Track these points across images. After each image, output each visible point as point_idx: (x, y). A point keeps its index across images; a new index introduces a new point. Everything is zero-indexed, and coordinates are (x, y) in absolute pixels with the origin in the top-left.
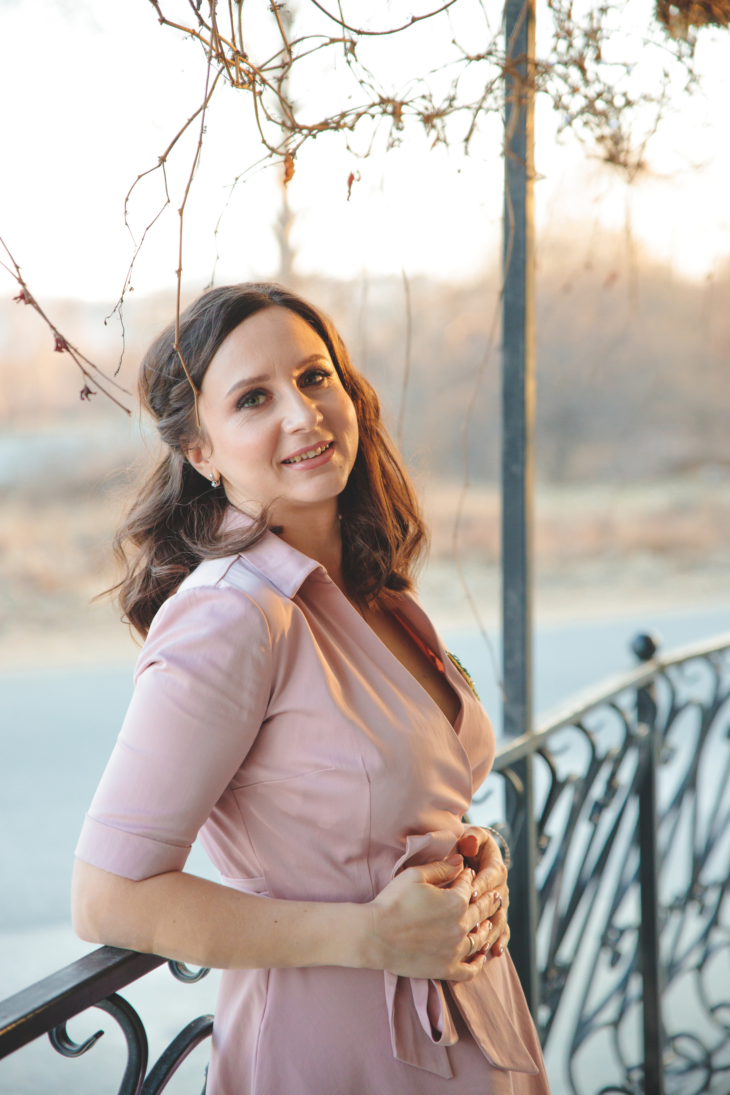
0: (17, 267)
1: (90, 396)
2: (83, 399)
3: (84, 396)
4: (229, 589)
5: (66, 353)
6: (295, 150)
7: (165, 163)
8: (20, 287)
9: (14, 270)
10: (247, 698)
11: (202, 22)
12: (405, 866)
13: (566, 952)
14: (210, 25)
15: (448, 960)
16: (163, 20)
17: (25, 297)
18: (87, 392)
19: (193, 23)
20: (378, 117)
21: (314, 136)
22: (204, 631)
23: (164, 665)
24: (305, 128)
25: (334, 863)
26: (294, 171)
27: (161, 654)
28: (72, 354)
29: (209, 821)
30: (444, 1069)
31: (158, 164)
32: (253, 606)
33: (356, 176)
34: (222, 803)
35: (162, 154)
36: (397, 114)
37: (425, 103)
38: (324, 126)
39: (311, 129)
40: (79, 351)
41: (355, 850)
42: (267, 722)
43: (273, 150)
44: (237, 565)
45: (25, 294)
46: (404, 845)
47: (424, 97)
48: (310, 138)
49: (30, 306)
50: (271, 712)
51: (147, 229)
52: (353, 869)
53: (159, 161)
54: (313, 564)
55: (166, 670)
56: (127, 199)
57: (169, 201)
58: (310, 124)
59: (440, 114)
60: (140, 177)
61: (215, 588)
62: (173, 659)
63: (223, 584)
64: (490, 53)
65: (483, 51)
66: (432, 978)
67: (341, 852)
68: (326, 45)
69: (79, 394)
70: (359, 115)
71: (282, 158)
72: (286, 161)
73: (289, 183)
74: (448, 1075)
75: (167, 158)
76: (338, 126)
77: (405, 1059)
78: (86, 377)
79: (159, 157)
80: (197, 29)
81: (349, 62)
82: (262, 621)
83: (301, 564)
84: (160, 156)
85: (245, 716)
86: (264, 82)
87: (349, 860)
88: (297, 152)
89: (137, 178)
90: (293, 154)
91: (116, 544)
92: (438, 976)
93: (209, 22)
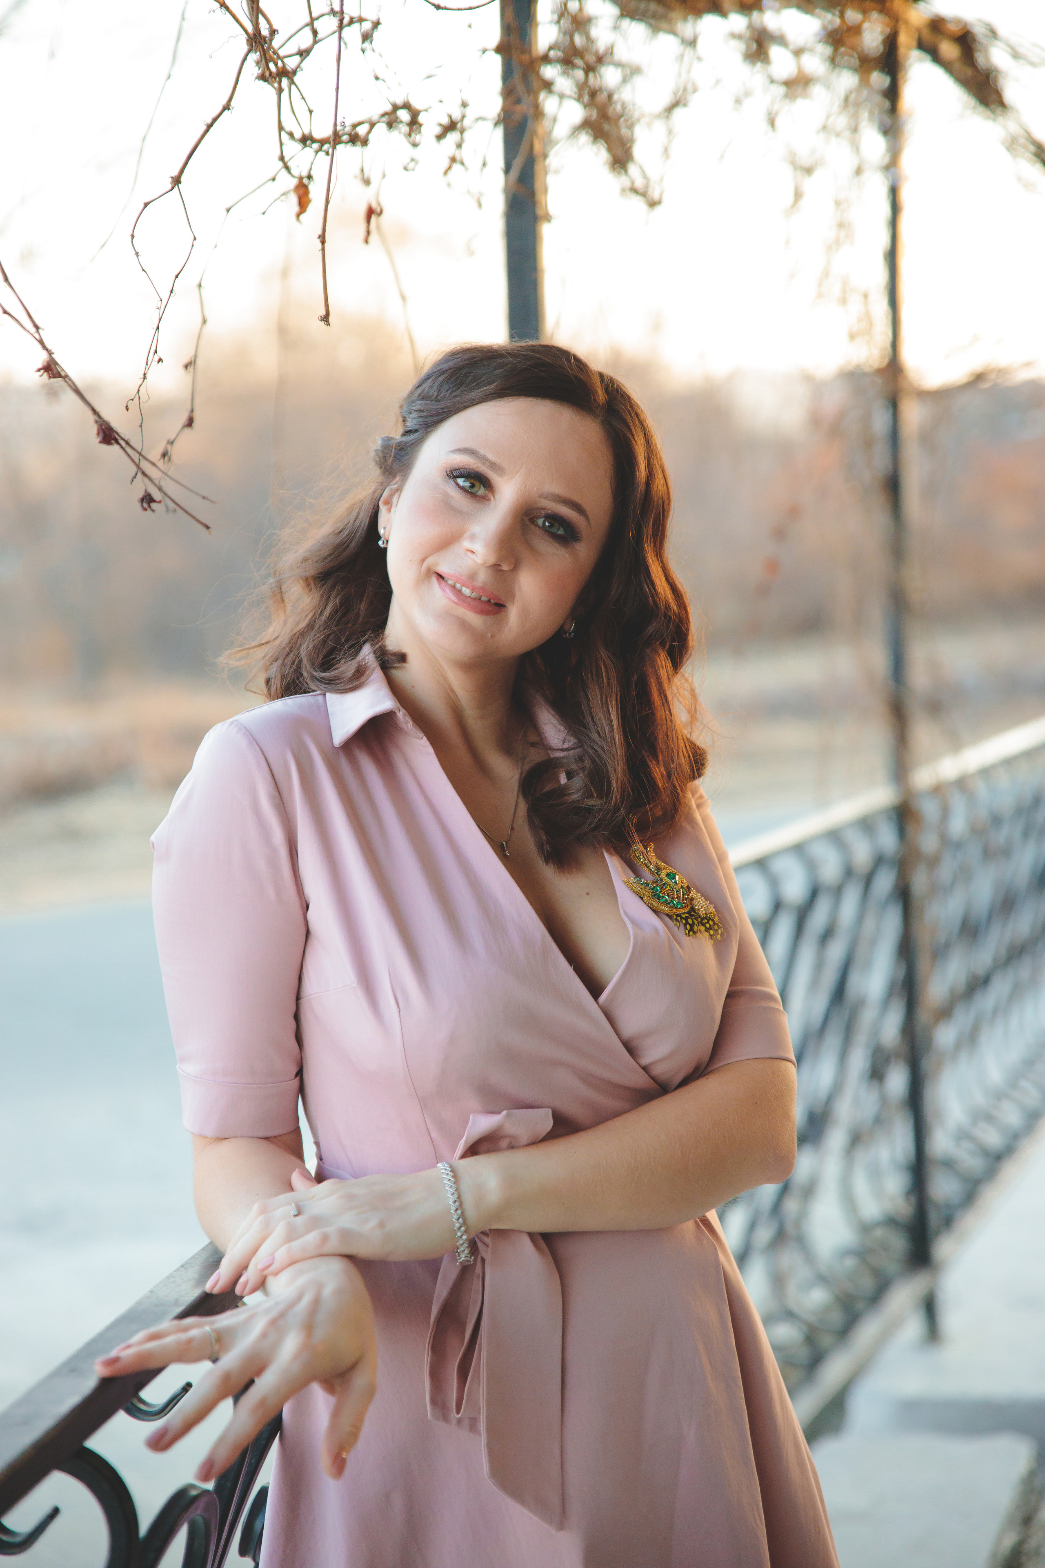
0: (37, 327)
1: (153, 505)
2: (145, 509)
3: (145, 505)
5: (116, 447)
7: (179, 185)
8: (45, 354)
17: (54, 368)
18: (148, 500)
21: (327, 153)
26: (310, 201)
28: (122, 447)
31: (170, 187)
35: (175, 173)
39: (321, 143)
40: (132, 443)
45: (51, 363)
51: (177, 277)
53: (171, 183)
56: (133, 236)
57: (195, 239)
58: (321, 135)
60: (146, 205)
69: (139, 505)
70: (372, 125)
73: (302, 217)
75: (183, 179)
78: (146, 479)
79: (172, 178)
84: (173, 176)
89: (143, 206)
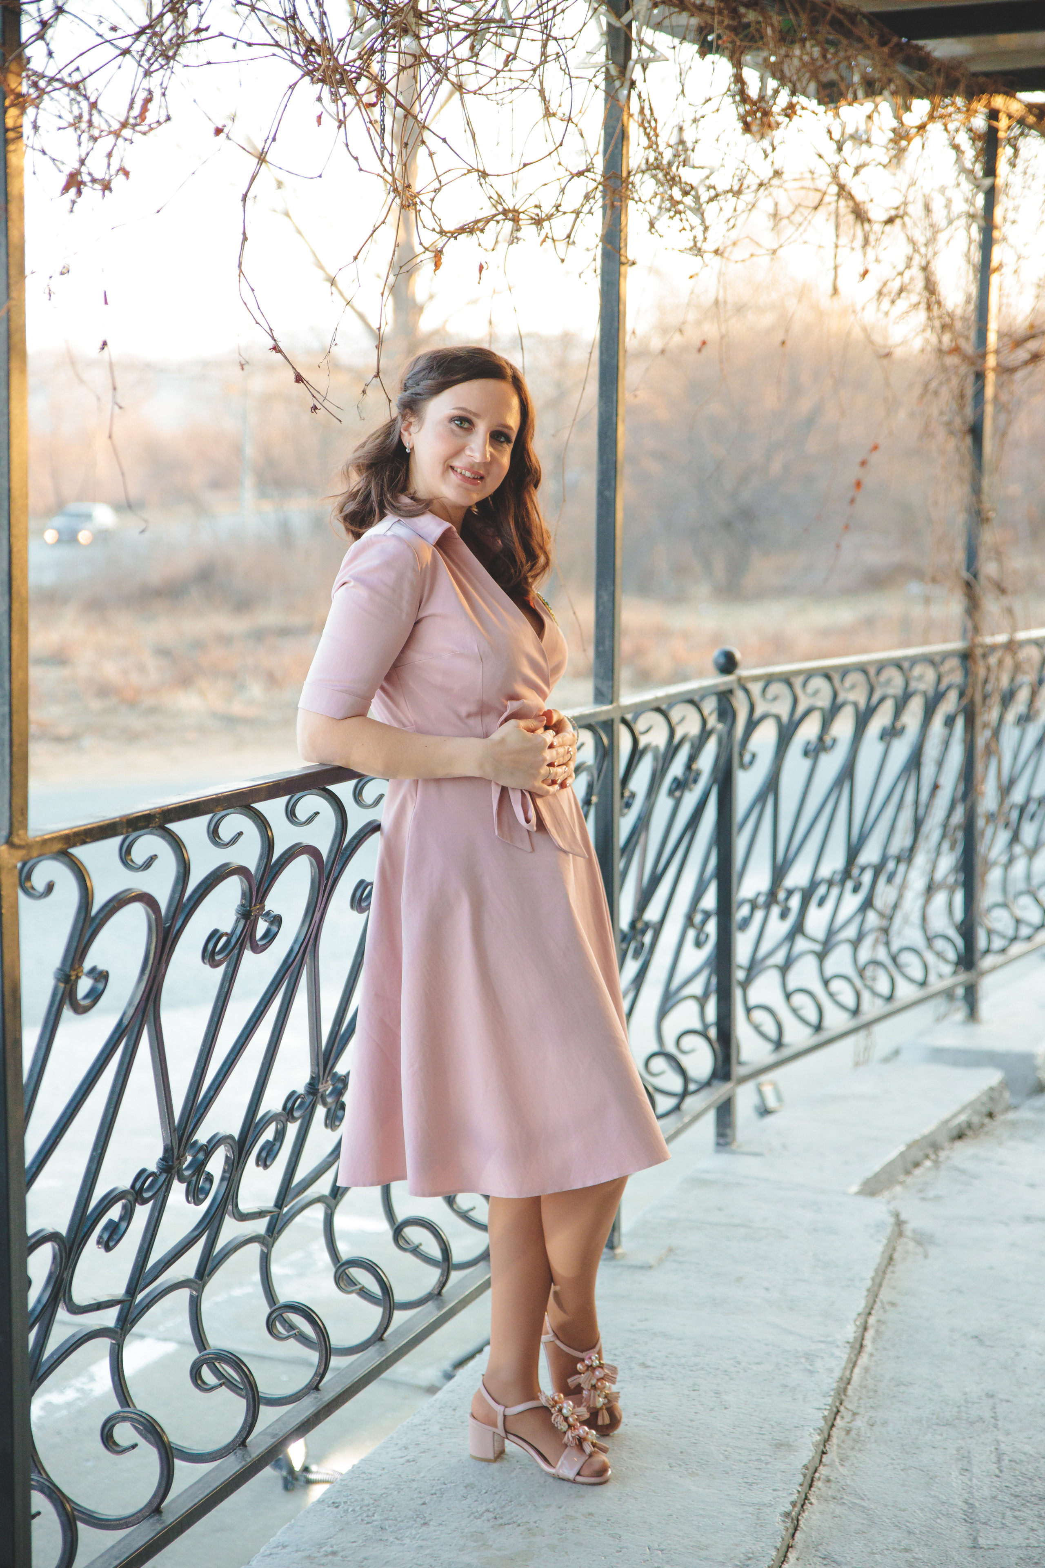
0: (271, 330)
1: (316, 410)
2: (312, 413)
3: (313, 411)
4: (393, 535)
5: (302, 385)
6: (442, 248)
8: (273, 342)
9: (269, 331)
10: (405, 605)
11: (385, 170)
12: (506, 720)
13: (652, 914)
14: (390, 172)
15: (534, 777)
16: (360, 169)
17: (276, 348)
19: (380, 170)
20: (501, 222)
21: (456, 238)
22: (377, 562)
23: (352, 584)
24: (449, 232)
25: (459, 717)
26: (441, 264)
27: (351, 576)
28: (304, 383)
29: (379, 691)
30: (527, 846)
31: (352, 260)
32: (409, 546)
33: (485, 266)
34: (388, 678)
36: (516, 220)
37: (537, 211)
38: (462, 230)
39: (452, 233)
41: (473, 708)
42: (417, 622)
43: (427, 249)
44: (397, 524)
46: (506, 707)
47: (536, 206)
48: (452, 239)
49: (279, 354)
50: (421, 615)
52: (472, 722)
54: (447, 525)
55: (353, 587)
58: (452, 229)
59: (549, 217)
61: (384, 535)
62: (358, 579)
63: (389, 533)
64: (588, 170)
65: (583, 167)
66: (523, 788)
67: (464, 710)
68: (465, 174)
69: (310, 410)
70: (487, 222)
71: (432, 255)
72: (435, 256)
73: (438, 272)
74: (530, 849)
75: (360, 256)
76: (471, 232)
77: (503, 837)
78: (314, 399)
80: (382, 174)
81: (481, 184)
82: (414, 555)
83: (440, 525)
84: (354, 256)
85: (404, 616)
86: (422, 203)
87: (469, 715)
88: (444, 250)
90: (441, 252)
91: (345, 469)
92: (527, 788)
93: (389, 170)
